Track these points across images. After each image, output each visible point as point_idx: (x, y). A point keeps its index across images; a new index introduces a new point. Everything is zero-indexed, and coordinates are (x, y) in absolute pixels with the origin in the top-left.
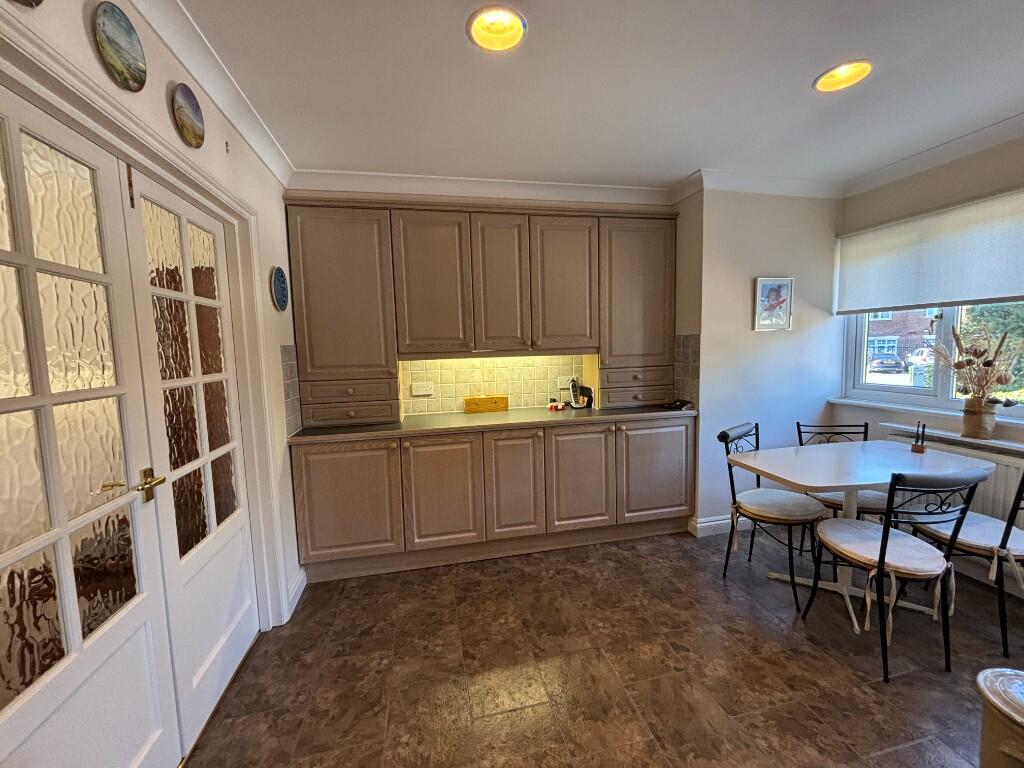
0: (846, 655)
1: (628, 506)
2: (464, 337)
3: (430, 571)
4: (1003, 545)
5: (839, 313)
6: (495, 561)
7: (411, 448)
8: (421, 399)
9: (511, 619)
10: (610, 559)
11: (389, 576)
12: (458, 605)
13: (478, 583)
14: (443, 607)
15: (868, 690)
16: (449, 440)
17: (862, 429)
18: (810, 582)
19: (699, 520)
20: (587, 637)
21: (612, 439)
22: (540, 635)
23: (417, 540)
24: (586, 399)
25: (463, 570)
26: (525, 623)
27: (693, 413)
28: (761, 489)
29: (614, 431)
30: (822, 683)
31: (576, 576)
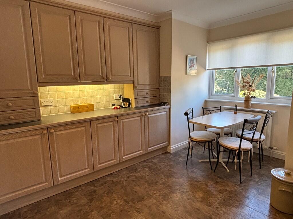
0: (229, 179)
1: (149, 146)
2: (74, 75)
3: (67, 192)
4: (260, 138)
5: (208, 70)
6: (98, 180)
7: (54, 133)
8: (47, 108)
9: (119, 201)
10: (146, 168)
11: (46, 200)
12: (91, 203)
13: (95, 191)
14: (84, 205)
15: (238, 187)
16: (74, 126)
17: (219, 108)
18: (208, 160)
19: (172, 147)
20: (152, 198)
21: (143, 119)
22: (134, 203)
23: (60, 179)
24: (128, 103)
25: (84, 188)
26: (125, 201)
27: (169, 106)
28: (195, 131)
29: (143, 116)
30: (228, 189)
31: (136, 177)
